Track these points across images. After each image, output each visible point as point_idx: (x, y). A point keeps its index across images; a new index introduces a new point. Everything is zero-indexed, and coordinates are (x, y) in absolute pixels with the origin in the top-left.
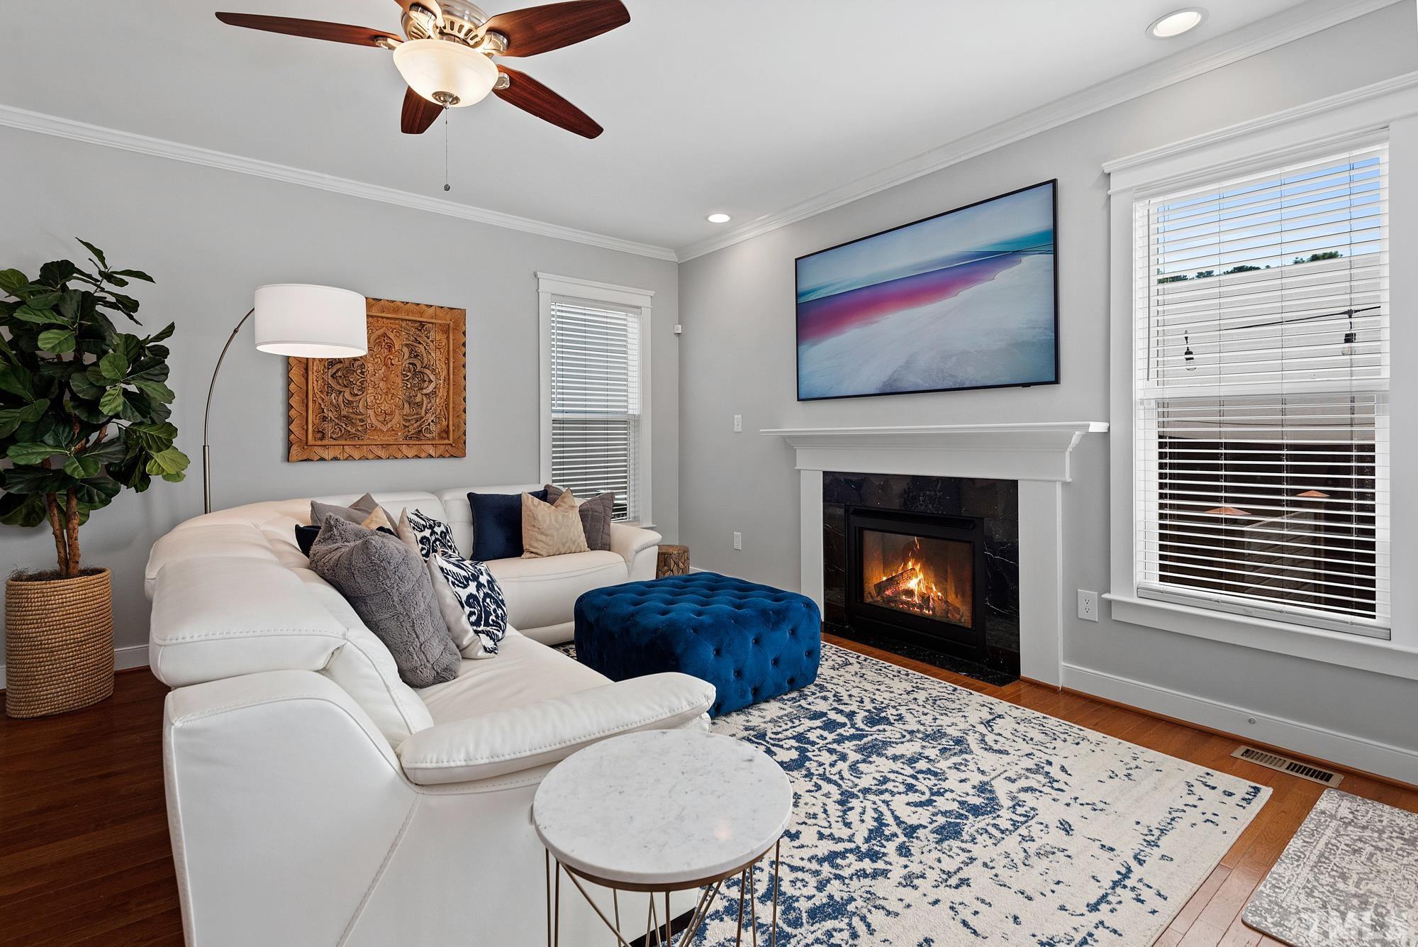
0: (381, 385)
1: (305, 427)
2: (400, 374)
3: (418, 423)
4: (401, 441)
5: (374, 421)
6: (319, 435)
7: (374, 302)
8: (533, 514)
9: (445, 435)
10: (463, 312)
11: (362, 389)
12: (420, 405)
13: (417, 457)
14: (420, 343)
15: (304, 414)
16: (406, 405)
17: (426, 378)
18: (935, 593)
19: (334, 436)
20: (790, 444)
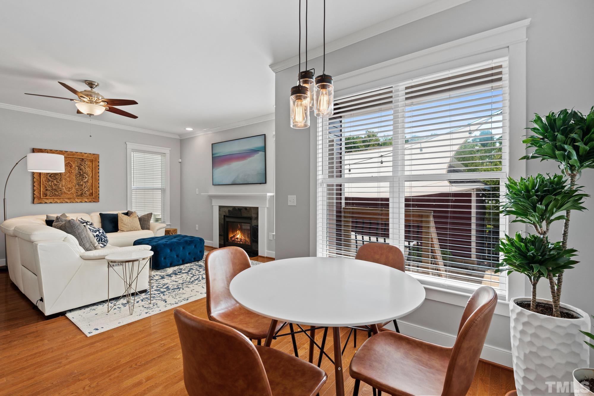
0: (67, 179)
1: (40, 193)
2: (75, 176)
3: (81, 191)
4: (75, 197)
5: (65, 191)
6: (45, 195)
7: (65, 152)
8: (122, 219)
9: (91, 195)
10: (98, 155)
11: (61, 180)
12: (82, 185)
13: (81, 202)
14: (82, 165)
15: (39, 188)
16: (77, 185)
17: (84, 177)
18: (243, 238)
19: (50, 195)
20: (211, 197)
